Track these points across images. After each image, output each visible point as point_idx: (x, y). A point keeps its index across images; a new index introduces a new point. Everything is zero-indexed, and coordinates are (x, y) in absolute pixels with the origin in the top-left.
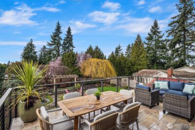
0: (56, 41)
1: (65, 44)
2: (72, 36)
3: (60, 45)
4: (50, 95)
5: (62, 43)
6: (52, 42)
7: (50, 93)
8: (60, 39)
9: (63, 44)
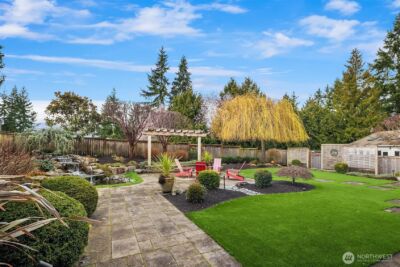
0: (158, 87)
1: (174, 92)
2: (189, 74)
3: (166, 94)
4: (139, 173)
5: (169, 90)
6: (150, 89)
7: (139, 170)
8: (165, 81)
9: (172, 92)
